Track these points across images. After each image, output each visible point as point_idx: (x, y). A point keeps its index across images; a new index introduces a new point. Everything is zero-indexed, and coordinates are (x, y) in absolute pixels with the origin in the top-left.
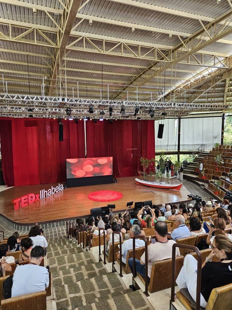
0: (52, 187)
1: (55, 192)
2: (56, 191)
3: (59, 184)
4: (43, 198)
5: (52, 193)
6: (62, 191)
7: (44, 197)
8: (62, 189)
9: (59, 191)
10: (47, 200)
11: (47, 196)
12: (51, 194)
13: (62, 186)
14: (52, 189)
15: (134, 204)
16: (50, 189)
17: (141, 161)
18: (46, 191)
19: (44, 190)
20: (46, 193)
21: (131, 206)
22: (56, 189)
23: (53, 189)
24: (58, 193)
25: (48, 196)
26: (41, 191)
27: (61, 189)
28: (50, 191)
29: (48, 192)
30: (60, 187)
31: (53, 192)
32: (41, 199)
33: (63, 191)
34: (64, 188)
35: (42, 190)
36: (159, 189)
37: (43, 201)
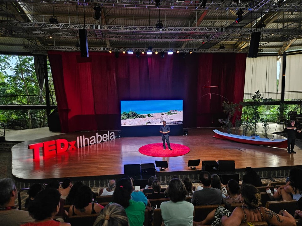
0: (97, 133)
1: (102, 141)
2: (104, 140)
3: (109, 131)
4: (82, 146)
5: (97, 142)
6: (112, 141)
7: (84, 146)
8: (114, 138)
9: (109, 140)
10: (89, 150)
11: (88, 145)
12: (95, 142)
13: (112, 134)
14: (97, 136)
15: (201, 163)
16: (94, 137)
17: (223, 105)
18: (88, 139)
19: (84, 136)
20: (86, 141)
21: (197, 167)
22: (103, 138)
23: (99, 138)
24: (107, 142)
25: (90, 144)
26: (78, 137)
27: (112, 137)
28: (93, 138)
29: (90, 140)
30: (110, 136)
31: (99, 141)
32: (78, 147)
33: (114, 140)
34: (117, 138)
35: (81, 137)
36: (250, 145)
37: (82, 150)
